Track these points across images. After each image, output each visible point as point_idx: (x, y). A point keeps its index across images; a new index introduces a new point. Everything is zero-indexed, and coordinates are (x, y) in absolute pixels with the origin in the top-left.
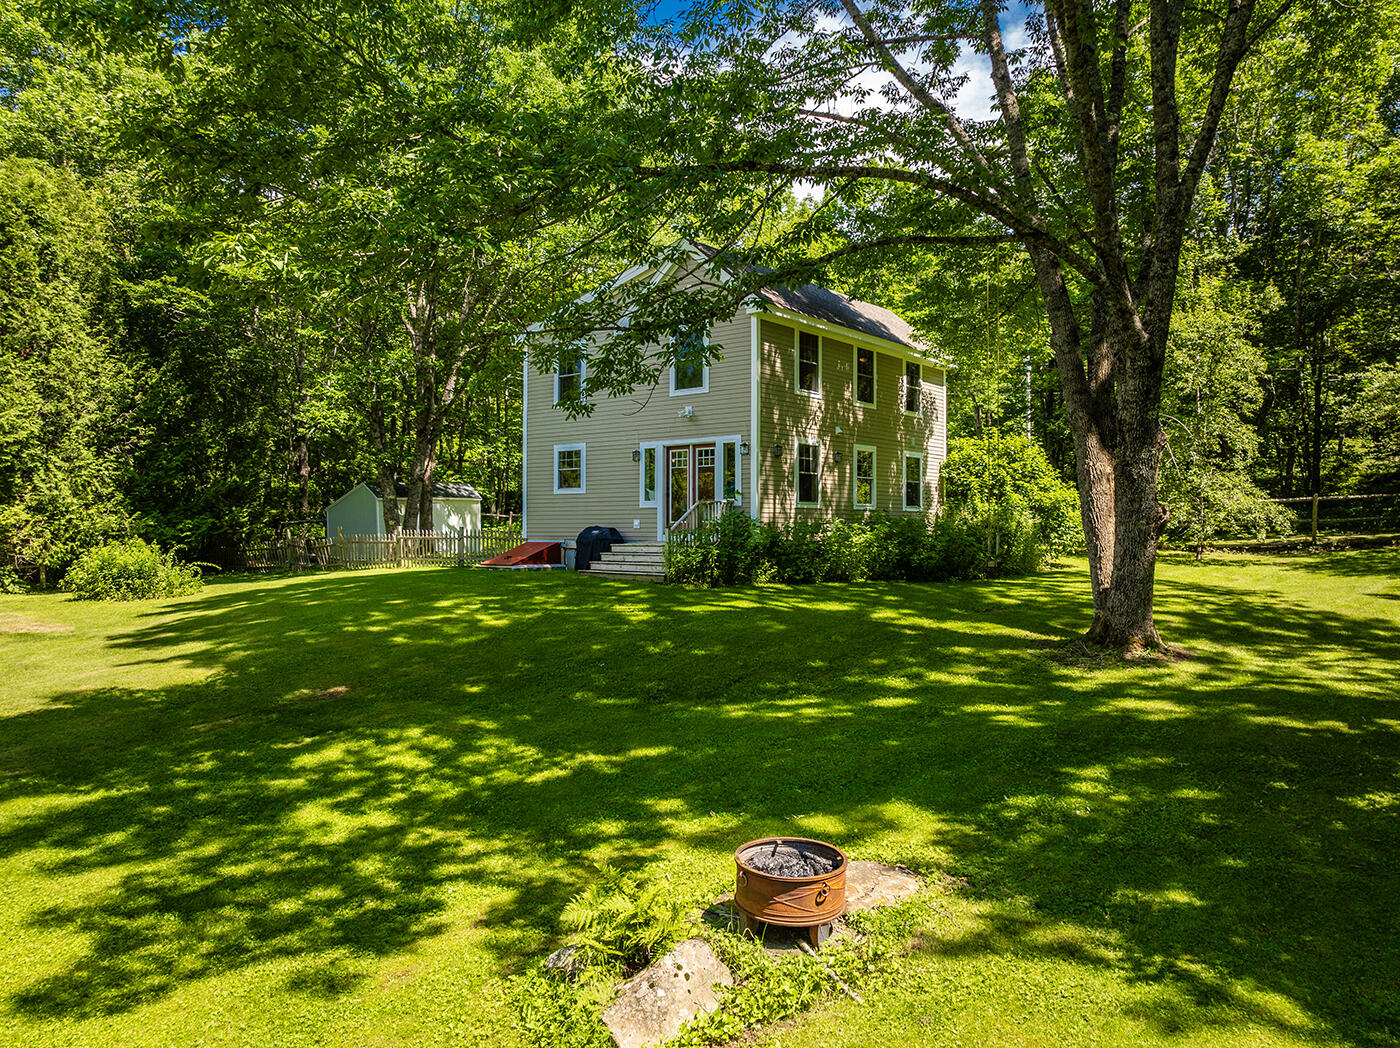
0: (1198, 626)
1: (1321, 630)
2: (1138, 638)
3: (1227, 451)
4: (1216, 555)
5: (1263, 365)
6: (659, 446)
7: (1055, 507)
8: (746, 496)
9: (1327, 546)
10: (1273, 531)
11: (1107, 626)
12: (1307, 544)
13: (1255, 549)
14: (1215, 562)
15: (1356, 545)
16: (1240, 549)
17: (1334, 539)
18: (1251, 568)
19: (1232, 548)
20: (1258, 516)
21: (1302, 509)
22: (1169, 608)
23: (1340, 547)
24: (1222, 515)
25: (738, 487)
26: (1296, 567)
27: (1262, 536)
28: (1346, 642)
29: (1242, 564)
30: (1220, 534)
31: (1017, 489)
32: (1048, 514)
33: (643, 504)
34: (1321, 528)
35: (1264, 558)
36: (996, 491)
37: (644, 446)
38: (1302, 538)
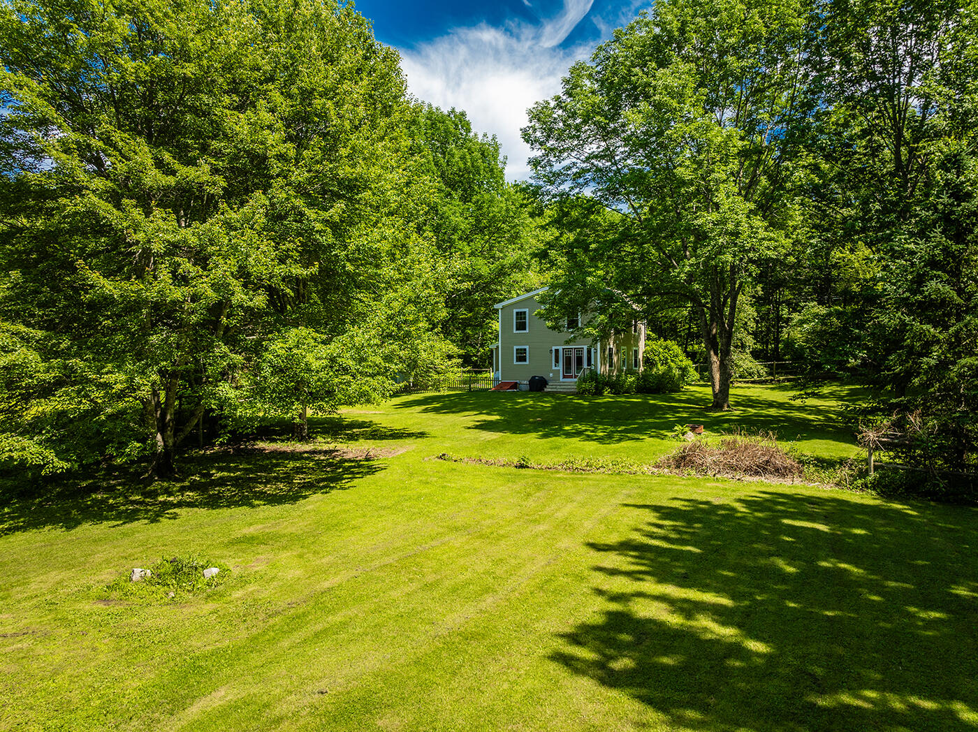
0: (738, 404)
1: (771, 405)
2: (726, 405)
3: (743, 346)
4: (739, 385)
5: (756, 314)
6: (560, 348)
7: (686, 368)
8: (596, 366)
9: (779, 381)
10: (760, 376)
11: (718, 403)
12: (772, 380)
13: (753, 382)
14: (739, 387)
15: (789, 380)
16: (747, 382)
17: (781, 378)
18: (752, 389)
19: (745, 382)
20: (755, 370)
21: (770, 367)
22: (731, 400)
23: (784, 381)
24: (741, 370)
25: (593, 363)
26: (767, 389)
27: (756, 377)
28: (776, 407)
29: (749, 388)
30: (740, 377)
31: (672, 361)
32: (684, 370)
33: (554, 368)
34: (778, 373)
35: (756, 386)
36: (665, 362)
37: (554, 348)
38: (771, 378)
